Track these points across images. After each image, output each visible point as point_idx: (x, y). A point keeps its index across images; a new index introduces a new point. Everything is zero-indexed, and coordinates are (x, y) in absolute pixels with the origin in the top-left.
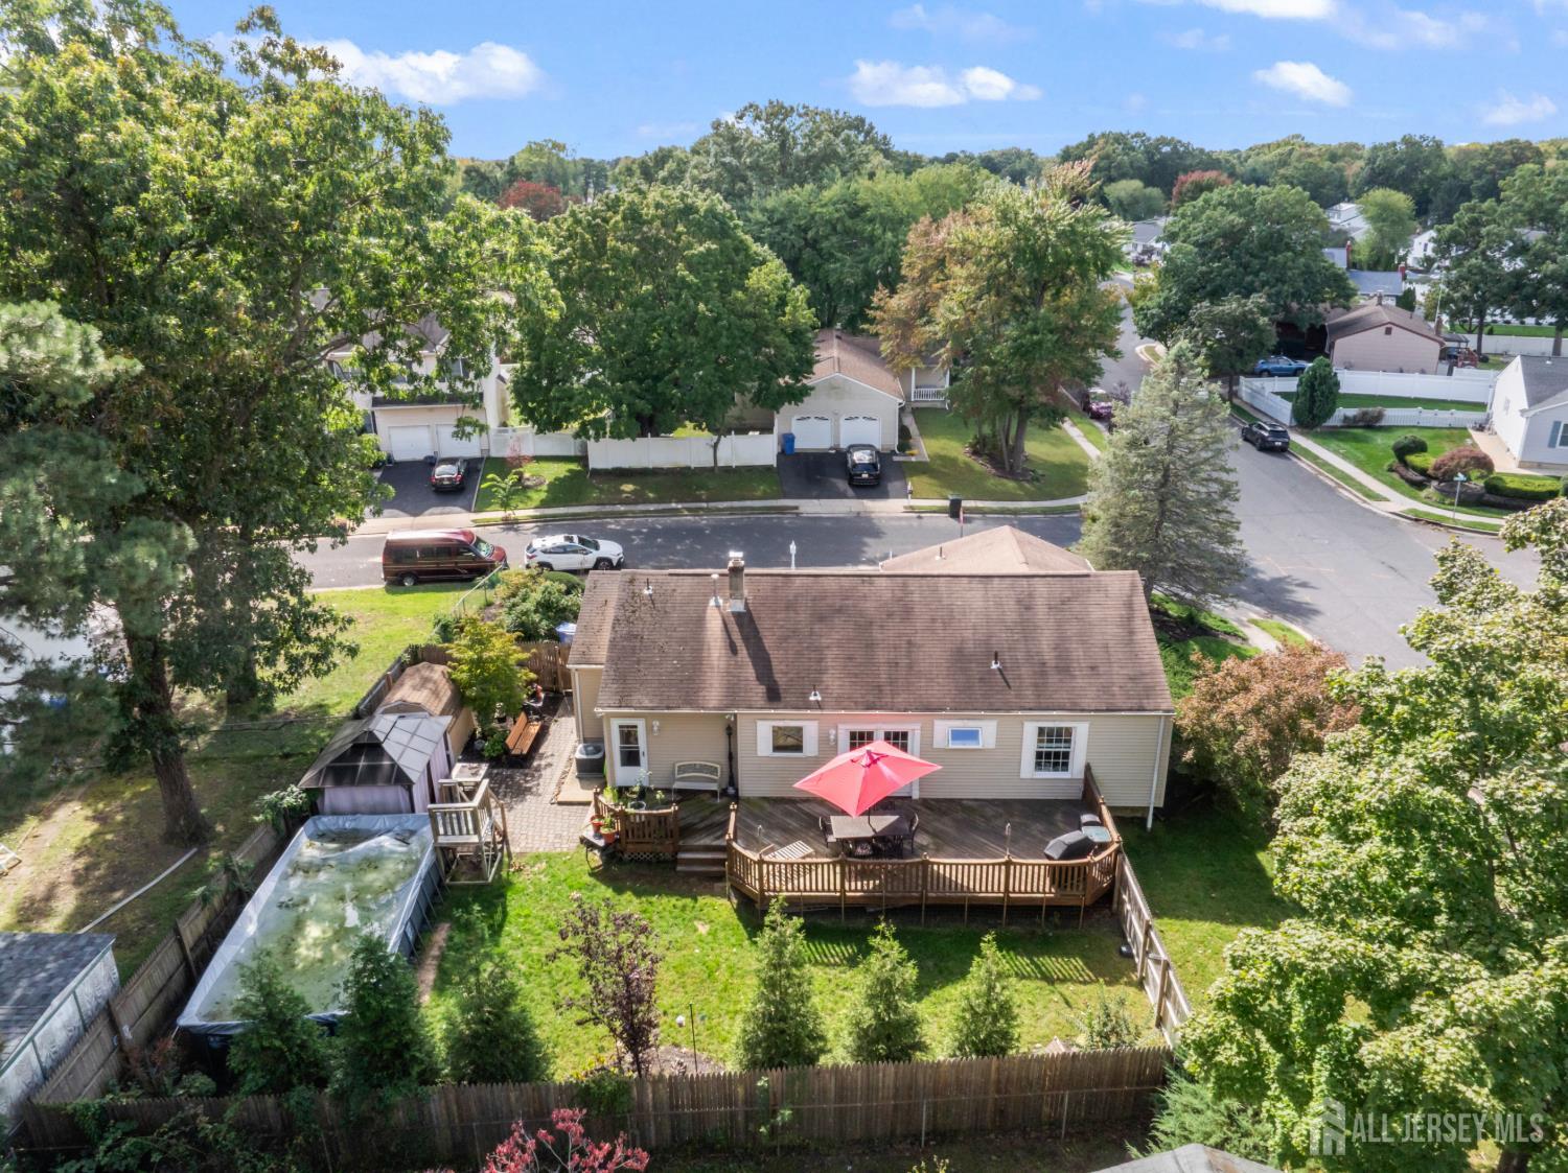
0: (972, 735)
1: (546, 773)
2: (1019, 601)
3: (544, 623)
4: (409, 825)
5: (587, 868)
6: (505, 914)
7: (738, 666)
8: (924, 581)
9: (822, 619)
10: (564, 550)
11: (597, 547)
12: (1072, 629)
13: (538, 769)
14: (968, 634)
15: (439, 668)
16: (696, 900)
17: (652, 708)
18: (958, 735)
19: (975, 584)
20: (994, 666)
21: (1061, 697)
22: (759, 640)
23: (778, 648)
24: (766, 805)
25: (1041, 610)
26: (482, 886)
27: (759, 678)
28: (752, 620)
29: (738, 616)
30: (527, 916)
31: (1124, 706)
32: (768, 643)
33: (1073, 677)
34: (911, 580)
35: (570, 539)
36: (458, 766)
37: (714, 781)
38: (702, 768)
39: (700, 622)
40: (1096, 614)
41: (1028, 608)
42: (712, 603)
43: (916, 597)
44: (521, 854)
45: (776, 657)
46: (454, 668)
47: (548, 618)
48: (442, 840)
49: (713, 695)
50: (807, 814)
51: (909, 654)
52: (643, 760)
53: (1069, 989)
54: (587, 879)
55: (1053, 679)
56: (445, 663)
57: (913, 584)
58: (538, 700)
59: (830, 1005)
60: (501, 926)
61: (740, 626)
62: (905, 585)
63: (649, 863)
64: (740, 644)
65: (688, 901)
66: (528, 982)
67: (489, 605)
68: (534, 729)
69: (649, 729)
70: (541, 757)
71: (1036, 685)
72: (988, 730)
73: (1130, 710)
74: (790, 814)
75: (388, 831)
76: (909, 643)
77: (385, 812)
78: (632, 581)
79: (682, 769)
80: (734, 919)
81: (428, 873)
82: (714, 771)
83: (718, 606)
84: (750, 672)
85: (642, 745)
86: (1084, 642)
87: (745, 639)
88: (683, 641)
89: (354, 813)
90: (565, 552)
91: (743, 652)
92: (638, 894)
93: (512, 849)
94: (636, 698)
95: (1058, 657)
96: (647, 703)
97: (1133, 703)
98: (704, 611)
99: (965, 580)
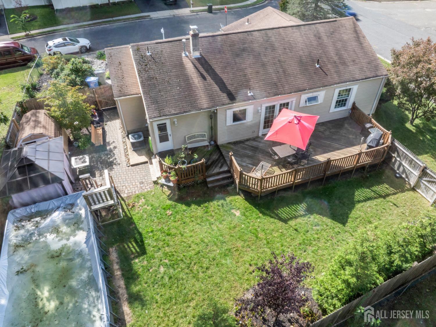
0: (314, 99)
1: (116, 152)
2: (315, 36)
3: (78, 79)
4: (68, 201)
5: (165, 196)
6: (140, 234)
7: (210, 85)
8: (274, 31)
9: (238, 55)
10: (64, 45)
11: (78, 42)
12: (339, 45)
13: (111, 151)
14: (301, 53)
15: (42, 112)
16: (225, 200)
17: (177, 114)
18: (310, 99)
19: (295, 29)
20: (317, 66)
21: (347, 76)
22: (213, 70)
23: (224, 73)
24: (232, 146)
25: (325, 39)
26: (119, 220)
27: (221, 90)
28: (206, 62)
29: (198, 59)
30: (152, 232)
31: (371, 76)
32: (218, 71)
33: (348, 66)
34: (268, 31)
35: (65, 40)
36: (73, 159)
37: (204, 140)
38: (199, 136)
39: (181, 65)
40: (345, 37)
41: (319, 38)
42: (183, 55)
43: (273, 39)
44: (129, 197)
45: (224, 77)
46: (49, 110)
47: (79, 76)
48: (94, 207)
49: (204, 102)
50: (252, 147)
51: (282, 67)
52: (170, 138)
53: (392, 198)
54: (169, 202)
55: (341, 68)
56: (43, 108)
57: (270, 33)
58: (95, 117)
59: (316, 236)
60: (142, 241)
61: (202, 64)
62: (267, 34)
63: (193, 186)
64: (205, 74)
65: (222, 201)
66: (175, 270)
67: (41, 75)
68: (100, 131)
69: (173, 123)
70: (109, 144)
71: (336, 72)
72: (321, 95)
73: (373, 77)
74: (245, 149)
75: (58, 208)
76: (279, 61)
77: (51, 198)
78: (138, 50)
79: (190, 138)
80: (248, 205)
81: (94, 227)
82: (204, 136)
83: (187, 56)
84: (216, 88)
85: (169, 131)
86: (346, 50)
87: (207, 71)
88: (178, 77)
89: (34, 202)
90: (65, 46)
91: (208, 78)
92: (199, 204)
93: (122, 195)
94: (167, 111)
95: (339, 58)
96: (173, 112)
97: (373, 74)
98: (181, 59)
99: (290, 29)
